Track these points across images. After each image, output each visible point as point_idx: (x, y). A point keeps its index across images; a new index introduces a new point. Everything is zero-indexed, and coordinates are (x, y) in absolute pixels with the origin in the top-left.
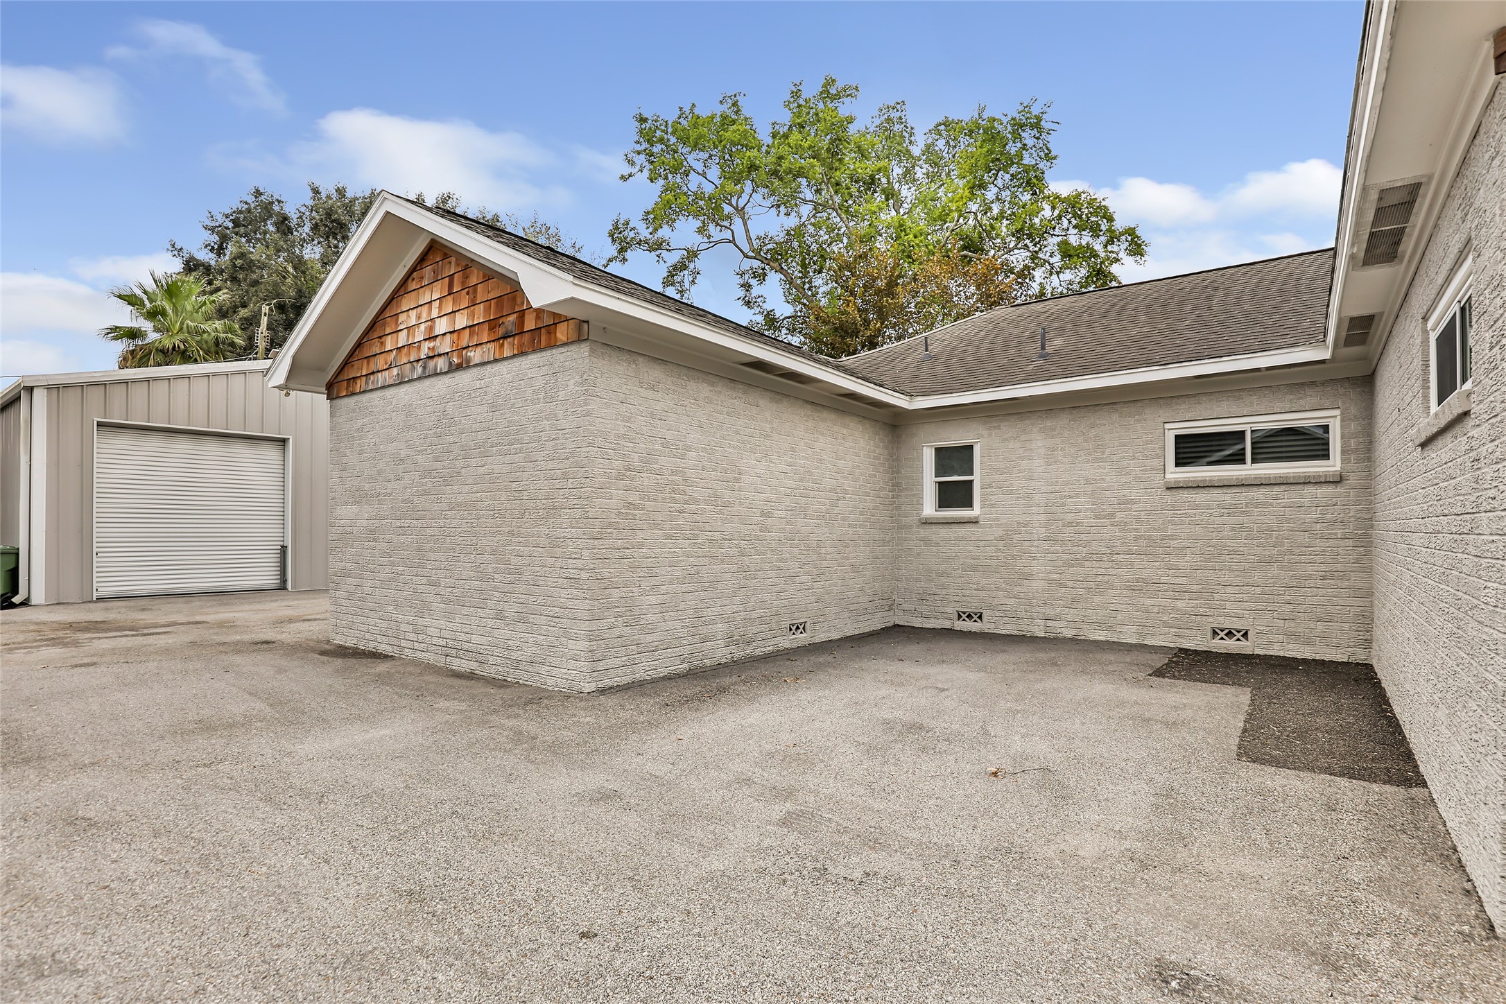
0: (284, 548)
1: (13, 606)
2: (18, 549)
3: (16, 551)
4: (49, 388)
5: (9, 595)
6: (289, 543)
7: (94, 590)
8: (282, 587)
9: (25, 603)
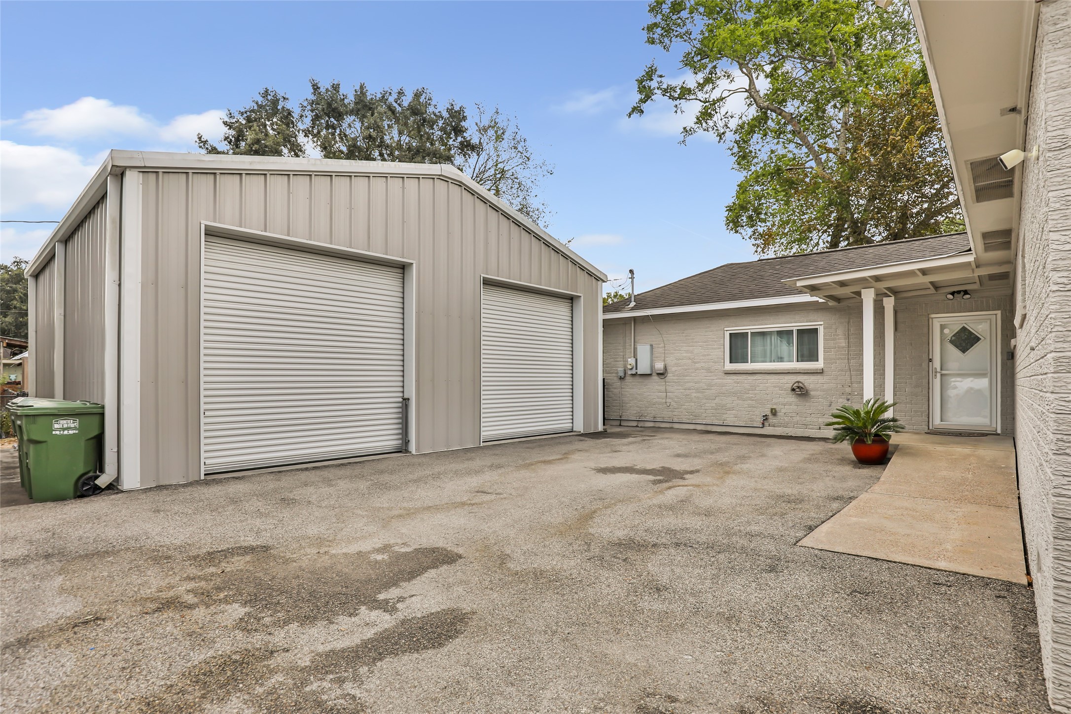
0: (406, 401)
1: (96, 491)
2: (103, 407)
3: (100, 411)
4: (145, 170)
5: (91, 474)
6: (411, 393)
7: (202, 464)
8: (403, 449)
9: (113, 487)
